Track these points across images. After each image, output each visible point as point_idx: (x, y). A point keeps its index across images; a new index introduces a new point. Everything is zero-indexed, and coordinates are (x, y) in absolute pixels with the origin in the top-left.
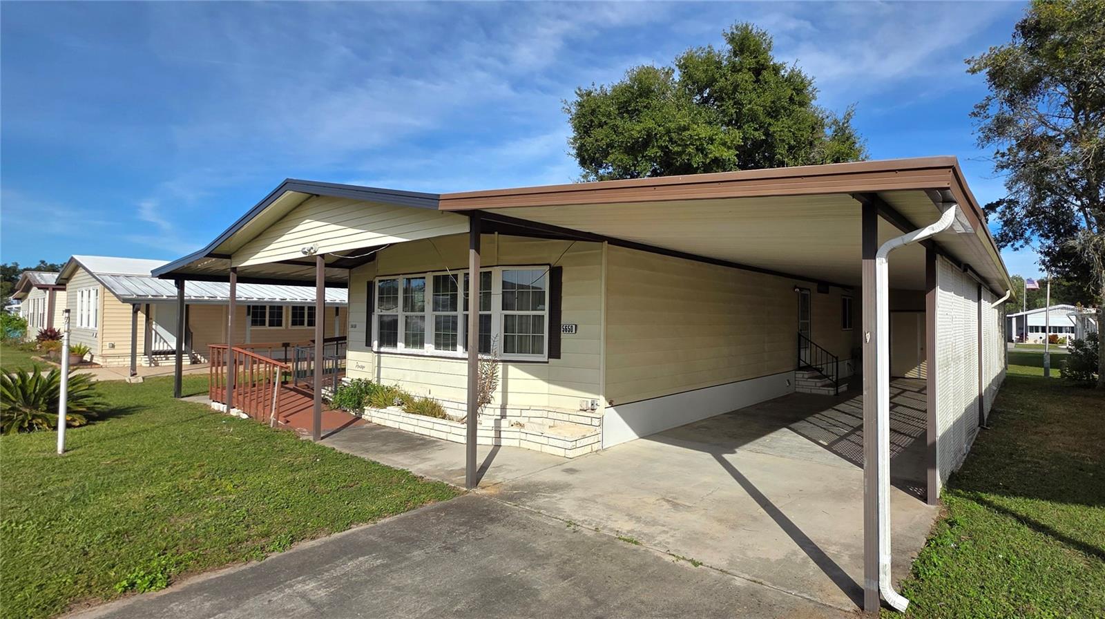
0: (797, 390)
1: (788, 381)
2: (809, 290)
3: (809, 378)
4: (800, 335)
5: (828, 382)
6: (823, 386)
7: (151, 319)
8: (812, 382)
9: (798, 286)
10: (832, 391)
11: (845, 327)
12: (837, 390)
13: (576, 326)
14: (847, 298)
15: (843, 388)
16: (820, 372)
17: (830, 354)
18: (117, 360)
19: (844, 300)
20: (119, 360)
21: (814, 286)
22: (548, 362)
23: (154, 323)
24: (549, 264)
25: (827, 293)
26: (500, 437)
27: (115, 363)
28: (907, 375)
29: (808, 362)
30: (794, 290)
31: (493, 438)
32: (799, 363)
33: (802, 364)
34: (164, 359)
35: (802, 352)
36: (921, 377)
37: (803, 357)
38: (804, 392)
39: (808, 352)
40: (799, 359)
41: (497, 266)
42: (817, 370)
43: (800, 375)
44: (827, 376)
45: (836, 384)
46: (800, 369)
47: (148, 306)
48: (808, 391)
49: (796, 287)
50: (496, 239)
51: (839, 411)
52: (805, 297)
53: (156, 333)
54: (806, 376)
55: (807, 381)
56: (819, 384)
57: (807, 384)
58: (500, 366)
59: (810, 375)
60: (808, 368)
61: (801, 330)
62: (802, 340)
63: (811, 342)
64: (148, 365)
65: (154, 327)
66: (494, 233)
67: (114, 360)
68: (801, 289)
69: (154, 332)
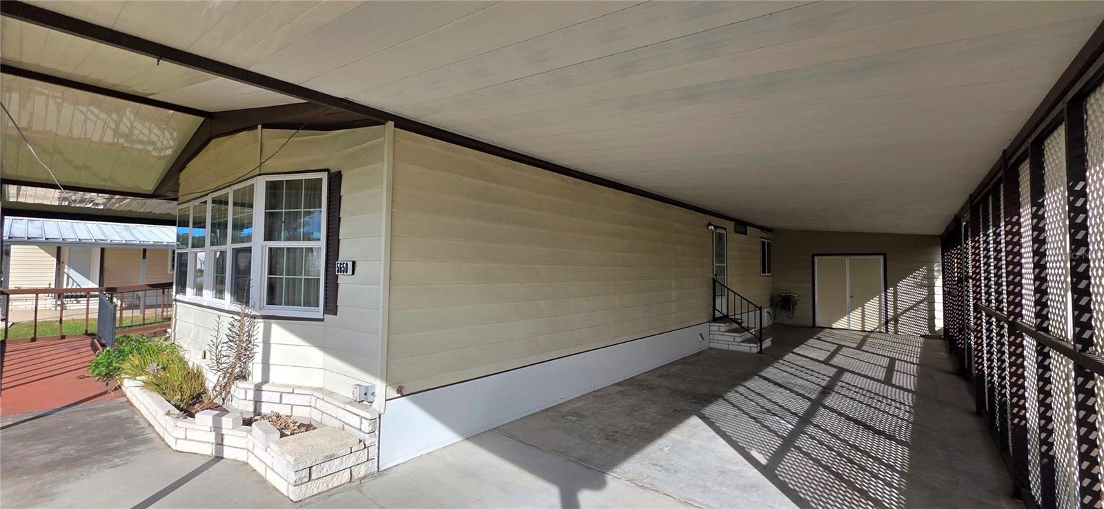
0: (712, 345)
1: (701, 335)
2: (726, 229)
3: (726, 332)
4: (714, 281)
5: (749, 336)
6: (743, 342)
7: (63, 263)
8: (730, 337)
9: (712, 223)
10: (754, 348)
11: (764, 272)
12: (761, 346)
13: (354, 263)
14: (766, 241)
15: (767, 343)
16: (740, 324)
17: (752, 303)
18: (24, 303)
19: (763, 243)
20: (27, 303)
21: (730, 226)
22: (322, 320)
23: (66, 266)
24: (327, 170)
25: (745, 233)
26: (222, 444)
27: (22, 307)
28: (834, 326)
29: (725, 312)
30: (708, 228)
31: (213, 444)
32: (714, 313)
33: (717, 314)
34: (75, 302)
35: (717, 301)
36: (852, 328)
37: (718, 307)
38: (721, 348)
39: (725, 299)
40: (714, 308)
41: (260, 175)
42: (735, 321)
43: (715, 327)
44: (747, 329)
45: (759, 339)
46: (715, 320)
47: (59, 249)
48: (725, 347)
49: (710, 224)
50: (260, 135)
51: (769, 380)
52: (720, 238)
53: (69, 277)
54: (723, 329)
55: (723, 335)
56: (739, 339)
57: (725, 339)
58: (260, 325)
59: (727, 329)
60: (724, 319)
61: (716, 275)
62: (717, 286)
63: (728, 289)
64: (54, 309)
65: (66, 270)
66: (257, 128)
67: (21, 303)
68: (716, 227)
69: (65, 276)
